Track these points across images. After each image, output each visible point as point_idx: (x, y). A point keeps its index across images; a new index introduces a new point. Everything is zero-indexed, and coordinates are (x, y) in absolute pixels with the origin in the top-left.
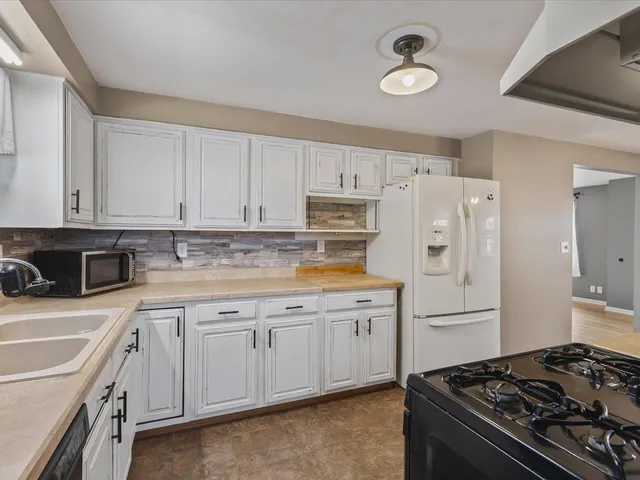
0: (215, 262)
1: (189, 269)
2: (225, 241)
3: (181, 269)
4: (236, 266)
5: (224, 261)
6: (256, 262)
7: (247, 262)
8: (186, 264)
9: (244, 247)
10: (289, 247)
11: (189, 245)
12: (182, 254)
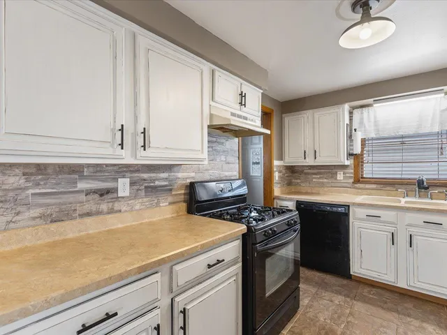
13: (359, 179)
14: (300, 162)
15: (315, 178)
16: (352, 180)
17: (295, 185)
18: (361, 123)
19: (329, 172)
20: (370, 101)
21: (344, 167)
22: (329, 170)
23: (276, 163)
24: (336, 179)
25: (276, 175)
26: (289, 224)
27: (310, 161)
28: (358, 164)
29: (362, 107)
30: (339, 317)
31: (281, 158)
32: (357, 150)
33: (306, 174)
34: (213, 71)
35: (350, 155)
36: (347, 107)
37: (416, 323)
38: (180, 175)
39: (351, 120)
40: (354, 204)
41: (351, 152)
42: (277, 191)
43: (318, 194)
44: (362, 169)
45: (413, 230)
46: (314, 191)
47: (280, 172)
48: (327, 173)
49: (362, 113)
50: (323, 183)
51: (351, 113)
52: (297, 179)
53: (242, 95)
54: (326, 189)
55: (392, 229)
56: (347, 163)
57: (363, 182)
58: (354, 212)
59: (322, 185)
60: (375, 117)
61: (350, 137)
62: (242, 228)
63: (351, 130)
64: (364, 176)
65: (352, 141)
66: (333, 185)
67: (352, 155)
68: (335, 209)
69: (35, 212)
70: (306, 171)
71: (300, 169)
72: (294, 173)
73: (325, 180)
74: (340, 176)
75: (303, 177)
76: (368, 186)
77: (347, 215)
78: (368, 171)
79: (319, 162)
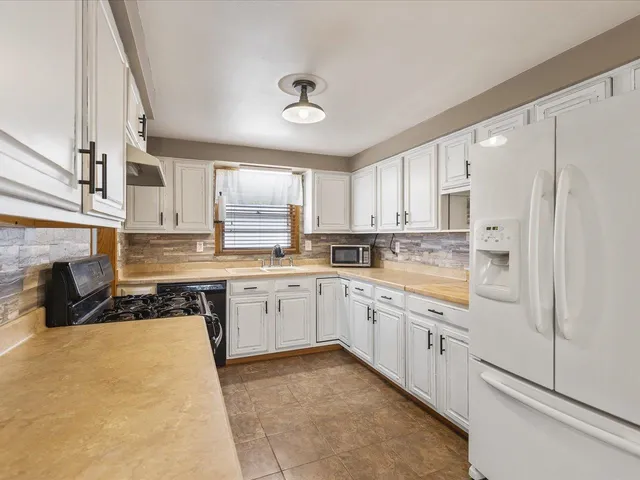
0: (413, 258)
1: (401, 262)
2: (419, 241)
3: (396, 261)
4: (424, 263)
5: (418, 258)
6: (436, 263)
7: (431, 261)
8: (400, 258)
9: (430, 247)
10: (461, 249)
11: (401, 244)
12: (397, 250)
13: (220, 251)
15: (166, 251)
16: (213, 252)
17: (135, 262)
19: (186, 243)
20: (237, 164)
21: (204, 236)
22: (188, 240)
24: (195, 251)
25: (119, 249)
27: (168, 228)
28: (220, 233)
29: (225, 168)
30: (244, 403)
33: (153, 245)
36: (211, 164)
37: (293, 376)
39: (214, 180)
43: (171, 273)
44: (223, 238)
45: (281, 295)
46: (165, 269)
48: (183, 244)
49: (226, 175)
50: (178, 257)
51: (214, 172)
52: (138, 254)
54: (182, 265)
55: (264, 299)
57: (224, 254)
58: (232, 287)
59: (177, 260)
60: (238, 183)
64: (226, 246)
66: (191, 258)
70: (152, 242)
71: (144, 239)
73: (181, 254)
74: (200, 248)
75: (146, 250)
76: (230, 258)
77: (224, 292)
78: (230, 241)
79: (182, 229)
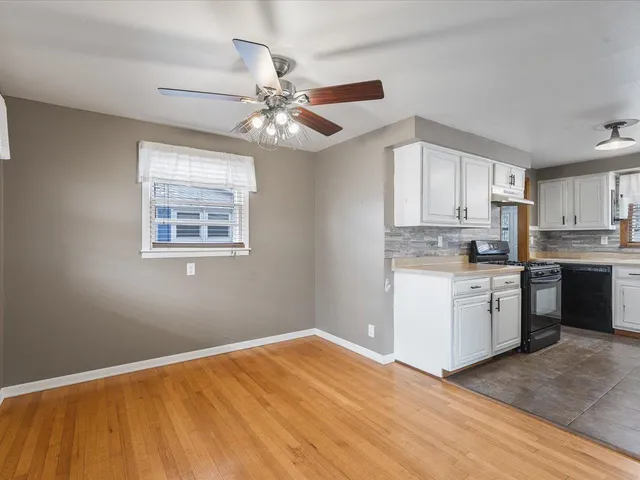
13: (626, 244)
14: (558, 227)
15: (574, 243)
16: (619, 245)
17: (551, 250)
18: (629, 188)
19: (591, 237)
21: (608, 232)
22: (594, 235)
23: (531, 228)
24: (599, 244)
25: (532, 240)
26: (552, 272)
27: (569, 226)
28: (626, 229)
31: (536, 223)
32: (624, 214)
33: (564, 239)
34: (494, 165)
35: (615, 220)
36: (612, 175)
38: (464, 236)
39: (617, 185)
40: (617, 265)
41: (616, 217)
42: (532, 255)
47: (535, 237)
48: (588, 238)
49: (630, 179)
50: (585, 248)
51: (617, 179)
52: (553, 244)
53: (512, 177)
54: (587, 254)
56: (611, 227)
57: (631, 247)
58: (617, 272)
59: (584, 250)
61: (616, 202)
62: (522, 268)
63: (617, 195)
64: (633, 240)
65: (618, 206)
66: (596, 249)
67: (618, 220)
68: (596, 270)
69: (412, 251)
70: (564, 236)
71: (558, 235)
72: (549, 238)
73: (587, 245)
74: (604, 241)
75: (559, 242)
76: (636, 251)
77: (609, 275)
79: (580, 227)
